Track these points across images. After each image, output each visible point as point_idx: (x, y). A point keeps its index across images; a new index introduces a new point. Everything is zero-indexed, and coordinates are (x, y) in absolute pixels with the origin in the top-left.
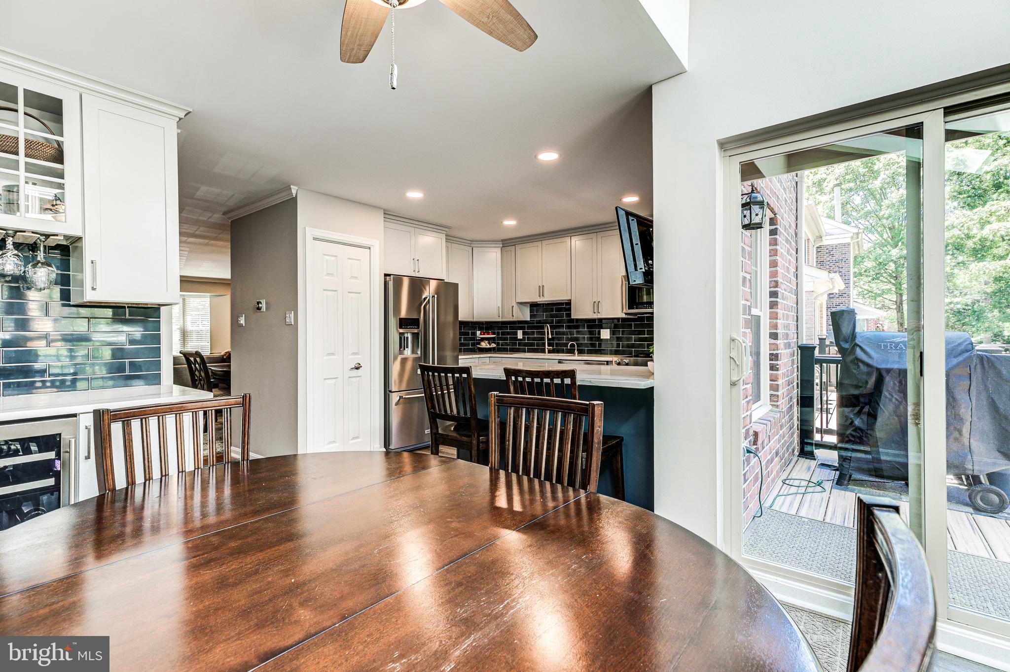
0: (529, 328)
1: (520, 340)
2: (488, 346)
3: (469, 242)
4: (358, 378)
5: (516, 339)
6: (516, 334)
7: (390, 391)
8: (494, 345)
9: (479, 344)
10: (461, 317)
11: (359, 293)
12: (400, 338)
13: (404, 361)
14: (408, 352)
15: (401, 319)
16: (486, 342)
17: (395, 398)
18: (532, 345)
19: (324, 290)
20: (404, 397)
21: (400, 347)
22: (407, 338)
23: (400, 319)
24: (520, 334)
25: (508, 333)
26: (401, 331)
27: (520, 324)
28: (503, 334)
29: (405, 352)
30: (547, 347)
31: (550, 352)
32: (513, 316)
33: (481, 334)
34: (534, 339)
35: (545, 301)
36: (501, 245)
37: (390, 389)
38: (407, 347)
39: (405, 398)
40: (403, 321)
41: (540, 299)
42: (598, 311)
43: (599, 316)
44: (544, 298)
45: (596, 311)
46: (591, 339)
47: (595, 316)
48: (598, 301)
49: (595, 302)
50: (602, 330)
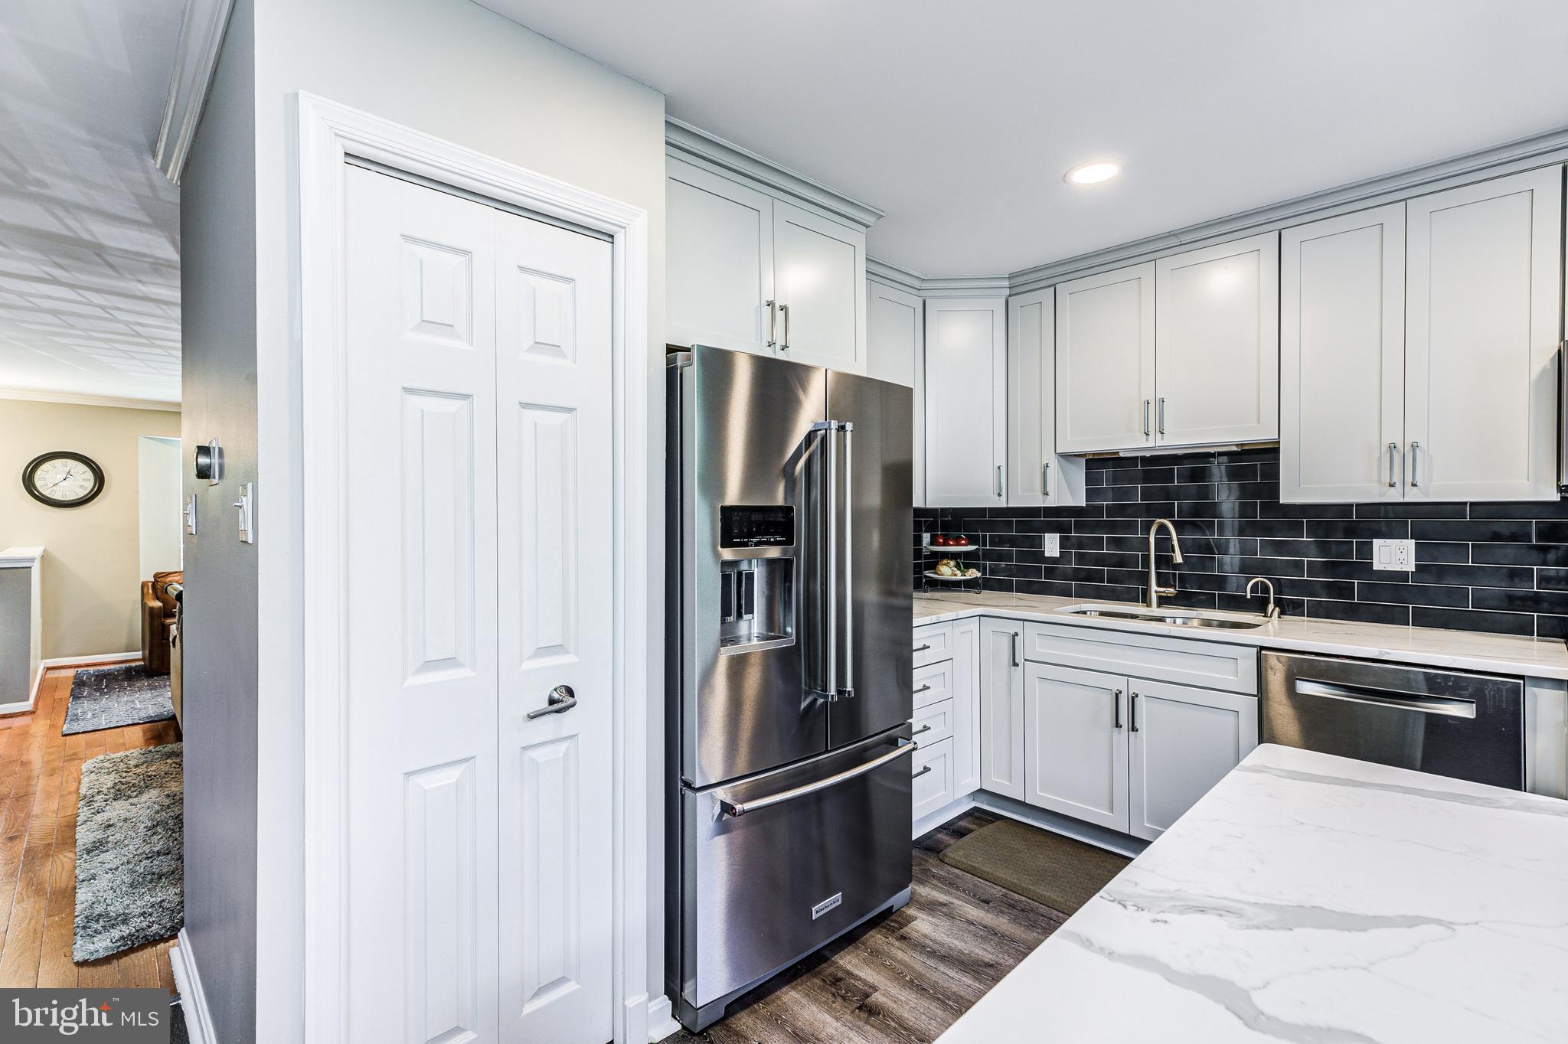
0: (1079, 527)
1: (1053, 560)
2: (959, 577)
3: (916, 283)
4: (563, 746)
5: (1040, 556)
6: (1040, 543)
7: (688, 785)
8: (973, 574)
9: (933, 567)
10: (917, 502)
11: (570, 410)
12: (726, 579)
13: (738, 665)
14: (752, 626)
15: (725, 510)
16: (952, 563)
17: (704, 811)
18: (1098, 576)
19: (408, 390)
20: (739, 807)
21: (726, 611)
22: (750, 576)
23: (723, 508)
24: (1052, 545)
25: (1012, 541)
26: (728, 554)
27: (1056, 518)
28: (1002, 541)
29: (743, 627)
30: (1154, 587)
31: (1163, 601)
32: (1046, 494)
33: (933, 542)
34: (1100, 560)
35: (1165, 448)
36: (1007, 292)
37: (687, 777)
38: (750, 611)
39: (744, 812)
40: (735, 517)
41: (1147, 440)
42: (1409, 479)
43: (1413, 496)
44: (1162, 439)
45: (1397, 478)
46: (1329, 568)
47: (1394, 496)
48: (1409, 442)
49: (1392, 448)
50: (1377, 543)
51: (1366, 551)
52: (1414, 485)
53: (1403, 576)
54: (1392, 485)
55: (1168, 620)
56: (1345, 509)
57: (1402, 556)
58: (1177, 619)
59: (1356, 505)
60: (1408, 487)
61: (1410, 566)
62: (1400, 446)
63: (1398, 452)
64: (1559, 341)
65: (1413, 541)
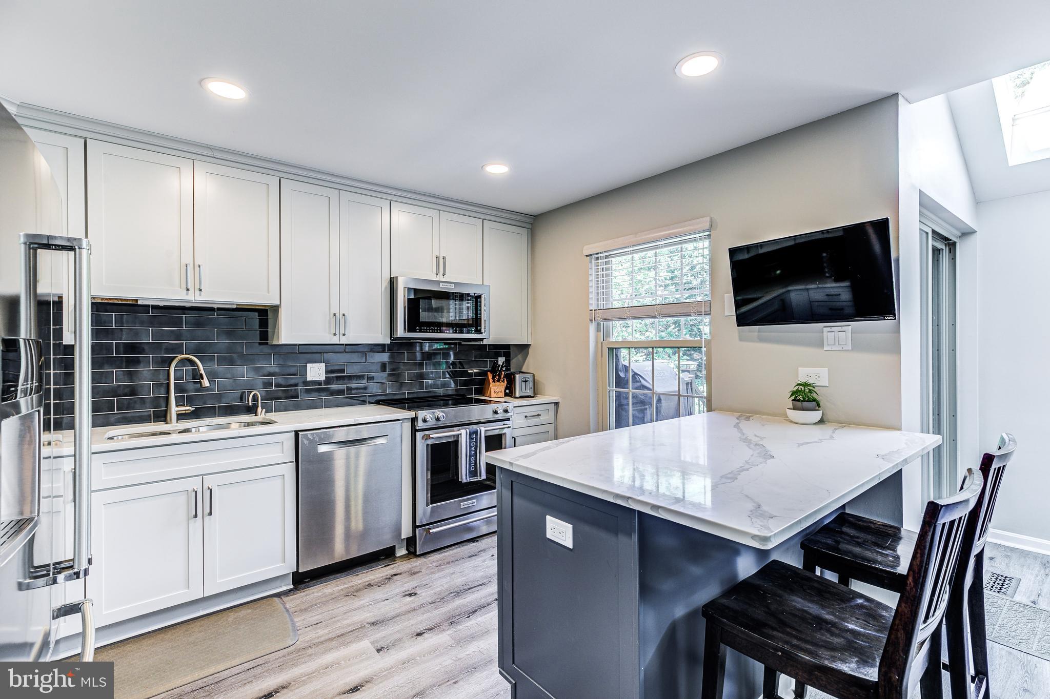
30: (173, 408)
41: (187, 294)
42: (343, 331)
43: (343, 341)
44: (200, 295)
45: (337, 331)
47: (336, 340)
48: (342, 312)
49: (334, 315)
50: (311, 366)
51: (305, 371)
52: (344, 335)
53: (320, 382)
54: (335, 334)
55: (193, 430)
56: (294, 346)
57: (320, 372)
58: (200, 428)
60: (341, 336)
61: (323, 377)
62: (338, 315)
63: (337, 318)
64: (390, 275)
65: (324, 364)
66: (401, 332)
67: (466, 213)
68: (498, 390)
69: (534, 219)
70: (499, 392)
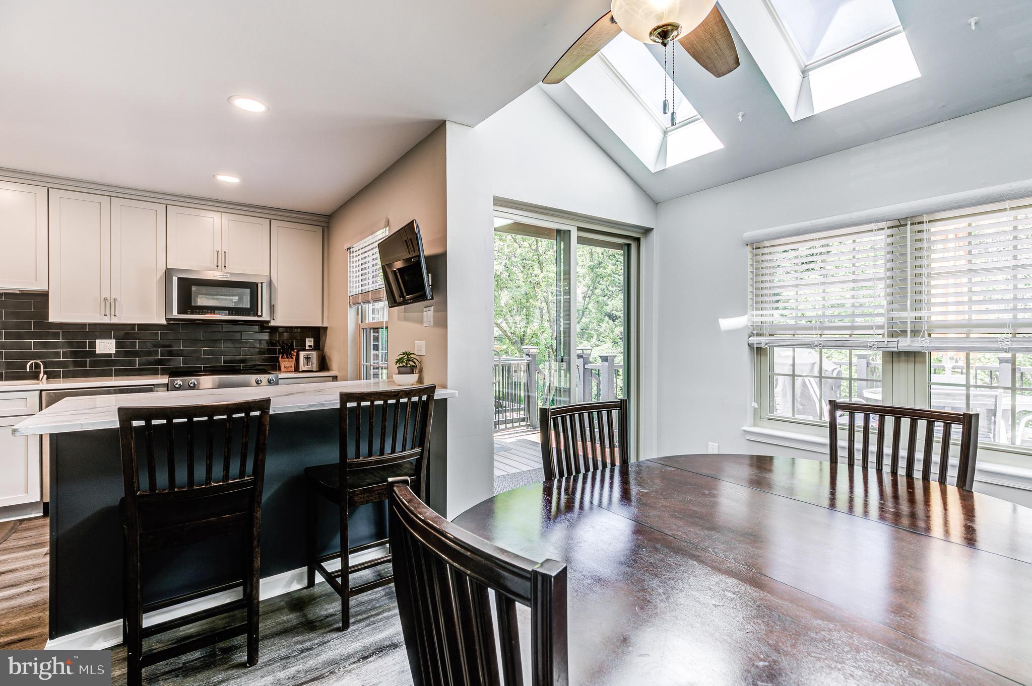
42: (113, 313)
43: (115, 321)
45: (108, 313)
46: (75, 354)
47: (106, 320)
48: (113, 298)
49: (105, 299)
50: (98, 341)
51: (93, 345)
52: (115, 316)
53: (110, 355)
54: (105, 315)
56: (83, 325)
57: (109, 347)
59: (88, 324)
60: (113, 316)
61: (113, 351)
62: (109, 299)
63: (108, 301)
64: (167, 267)
65: (114, 340)
66: (175, 313)
67: (251, 214)
68: (288, 365)
69: (329, 219)
70: (289, 367)
